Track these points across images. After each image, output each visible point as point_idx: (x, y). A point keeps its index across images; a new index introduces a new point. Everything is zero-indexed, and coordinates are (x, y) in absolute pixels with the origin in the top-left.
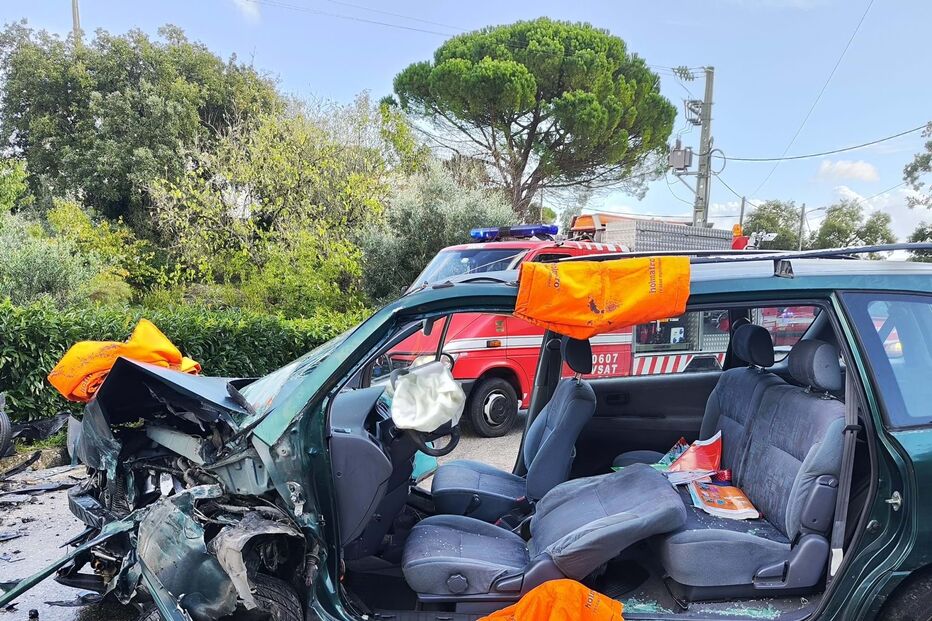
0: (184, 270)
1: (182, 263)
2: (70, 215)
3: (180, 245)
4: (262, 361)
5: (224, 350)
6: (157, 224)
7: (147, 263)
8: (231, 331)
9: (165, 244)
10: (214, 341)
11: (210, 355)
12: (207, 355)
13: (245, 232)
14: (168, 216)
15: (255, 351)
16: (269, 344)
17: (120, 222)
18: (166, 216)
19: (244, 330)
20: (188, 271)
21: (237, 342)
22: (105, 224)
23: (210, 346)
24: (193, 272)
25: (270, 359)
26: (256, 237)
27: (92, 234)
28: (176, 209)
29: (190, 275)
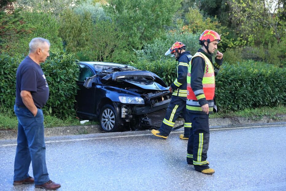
0: (241, 40)
1: (241, 37)
2: (195, 15)
3: (241, 29)
4: (277, 89)
5: (259, 84)
6: (231, 19)
7: (225, 37)
8: (264, 75)
9: (233, 28)
10: (256, 80)
11: (253, 85)
12: (252, 85)
13: (274, 22)
14: (237, 15)
15: (274, 85)
16: (281, 82)
17: (215, 18)
18: (236, 16)
19: (271, 75)
20: (243, 41)
21: (266, 80)
22: (209, 19)
23: (254, 81)
24: (246, 42)
25: (281, 89)
26: (279, 24)
27: (203, 24)
28: (242, 12)
29: (244, 43)
